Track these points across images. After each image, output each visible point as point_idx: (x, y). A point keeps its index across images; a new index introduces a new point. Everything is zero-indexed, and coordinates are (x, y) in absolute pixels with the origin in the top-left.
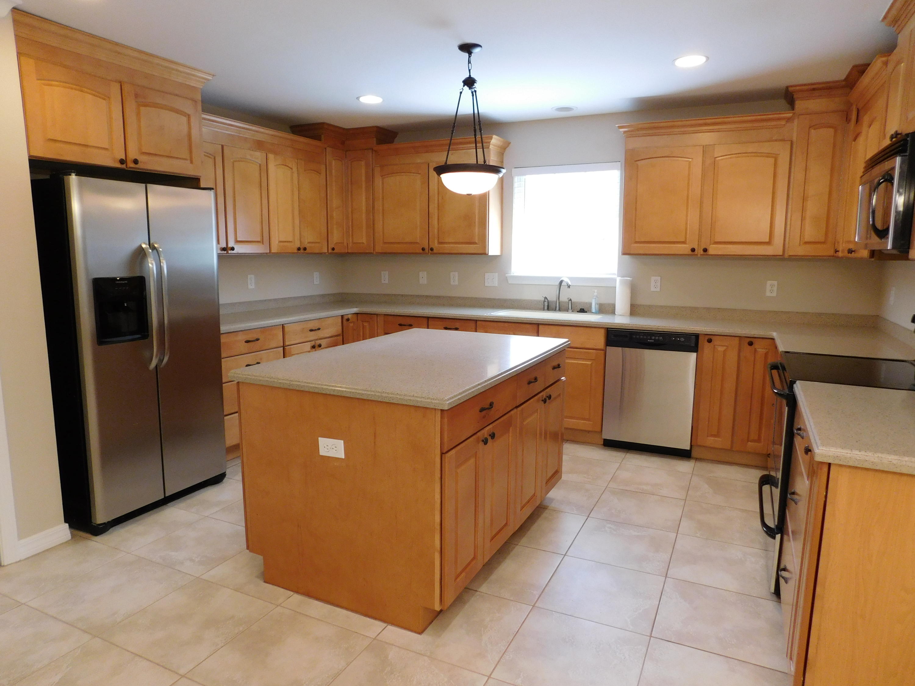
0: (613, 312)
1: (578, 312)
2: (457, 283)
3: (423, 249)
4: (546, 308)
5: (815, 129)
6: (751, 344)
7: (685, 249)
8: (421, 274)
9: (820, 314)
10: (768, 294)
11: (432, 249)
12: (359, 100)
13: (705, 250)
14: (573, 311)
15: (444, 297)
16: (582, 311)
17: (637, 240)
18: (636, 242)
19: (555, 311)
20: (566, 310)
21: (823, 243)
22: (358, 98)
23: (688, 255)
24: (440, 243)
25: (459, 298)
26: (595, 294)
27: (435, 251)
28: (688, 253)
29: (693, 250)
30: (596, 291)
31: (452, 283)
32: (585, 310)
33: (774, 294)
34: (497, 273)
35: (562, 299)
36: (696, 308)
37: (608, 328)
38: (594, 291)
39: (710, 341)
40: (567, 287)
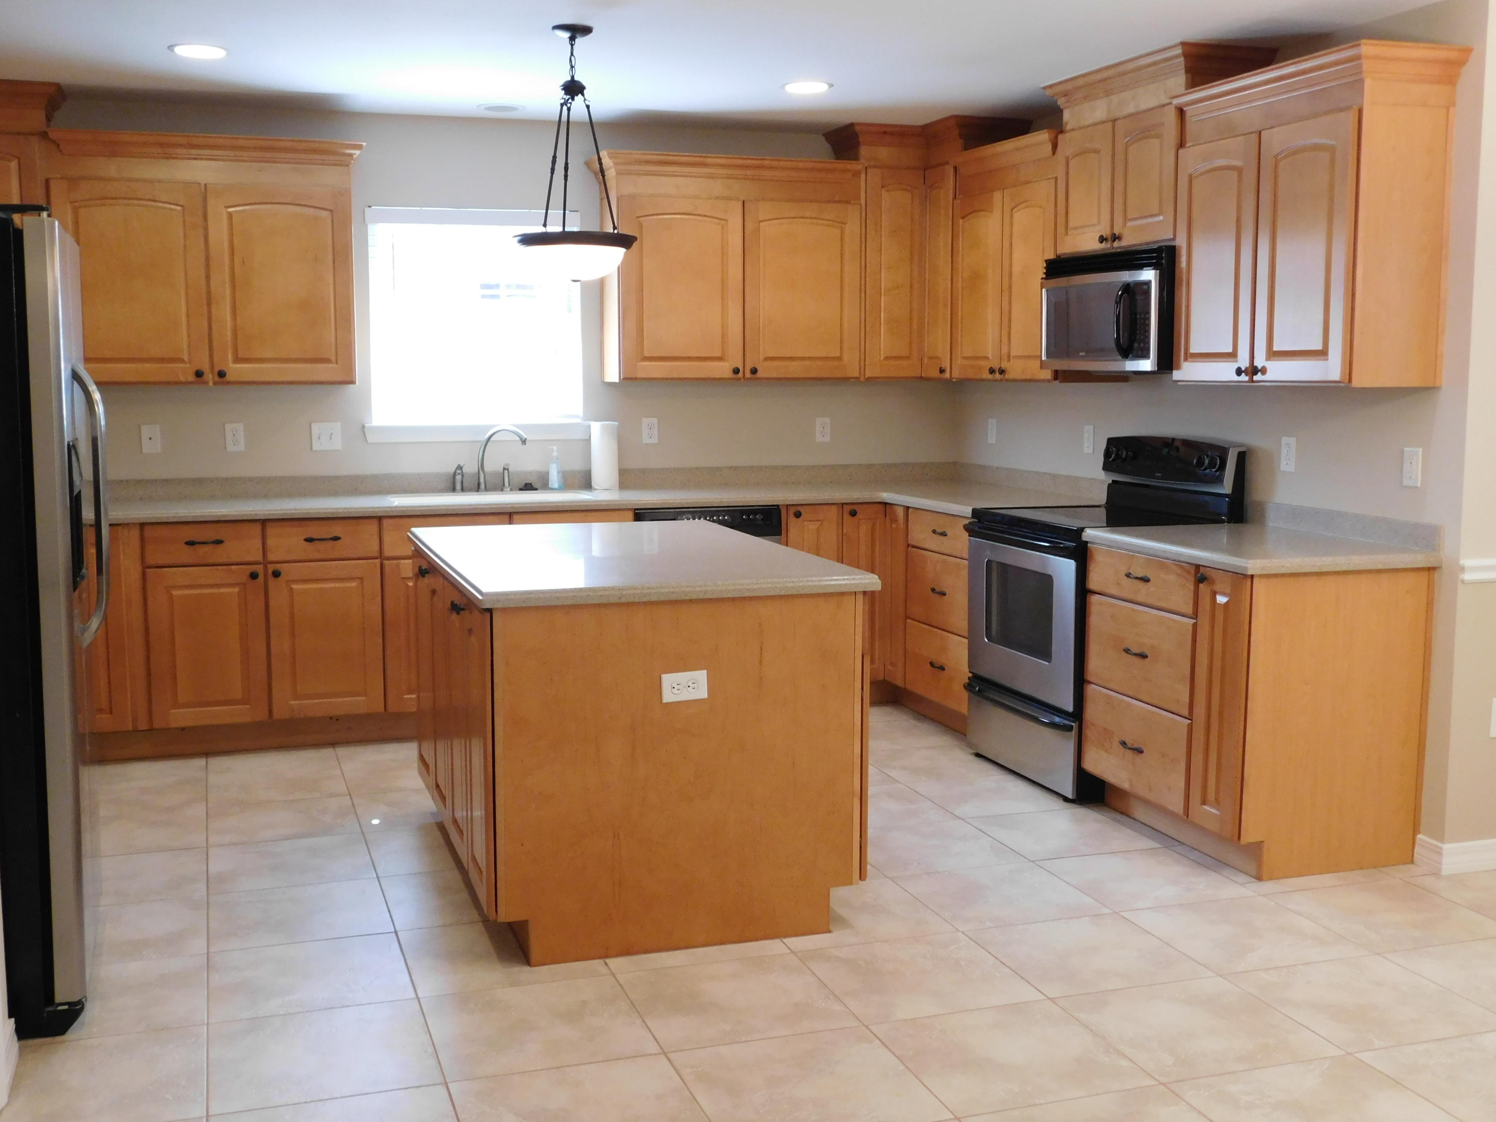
0: (586, 483)
1: (521, 489)
2: (241, 447)
3: (199, 374)
4: (458, 487)
5: (888, 191)
6: (853, 514)
7: (723, 369)
8: (146, 431)
9: (889, 466)
10: (819, 438)
11: (222, 374)
12: (173, 51)
13: (754, 371)
14: (511, 490)
15: (211, 480)
16: (528, 487)
17: (646, 354)
18: (646, 359)
19: (477, 491)
20: (500, 488)
21: (908, 358)
22: (171, 47)
23: (729, 379)
24: (237, 360)
25: (251, 479)
26: (555, 454)
27: (228, 378)
28: (727, 376)
29: (736, 371)
30: (555, 448)
31: (230, 448)
32: (535, 486)
33: (827, 439)
34: (339, 423)
35: (488, 468)
36: (718, 469)
37: (635, 509)
38: (552, 449)
39: (798, 515)
40: (521, 442)
